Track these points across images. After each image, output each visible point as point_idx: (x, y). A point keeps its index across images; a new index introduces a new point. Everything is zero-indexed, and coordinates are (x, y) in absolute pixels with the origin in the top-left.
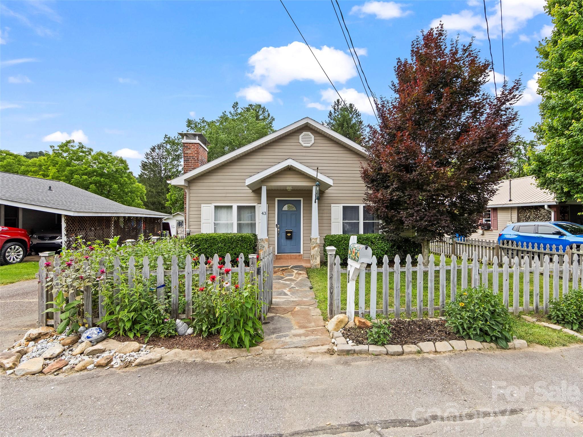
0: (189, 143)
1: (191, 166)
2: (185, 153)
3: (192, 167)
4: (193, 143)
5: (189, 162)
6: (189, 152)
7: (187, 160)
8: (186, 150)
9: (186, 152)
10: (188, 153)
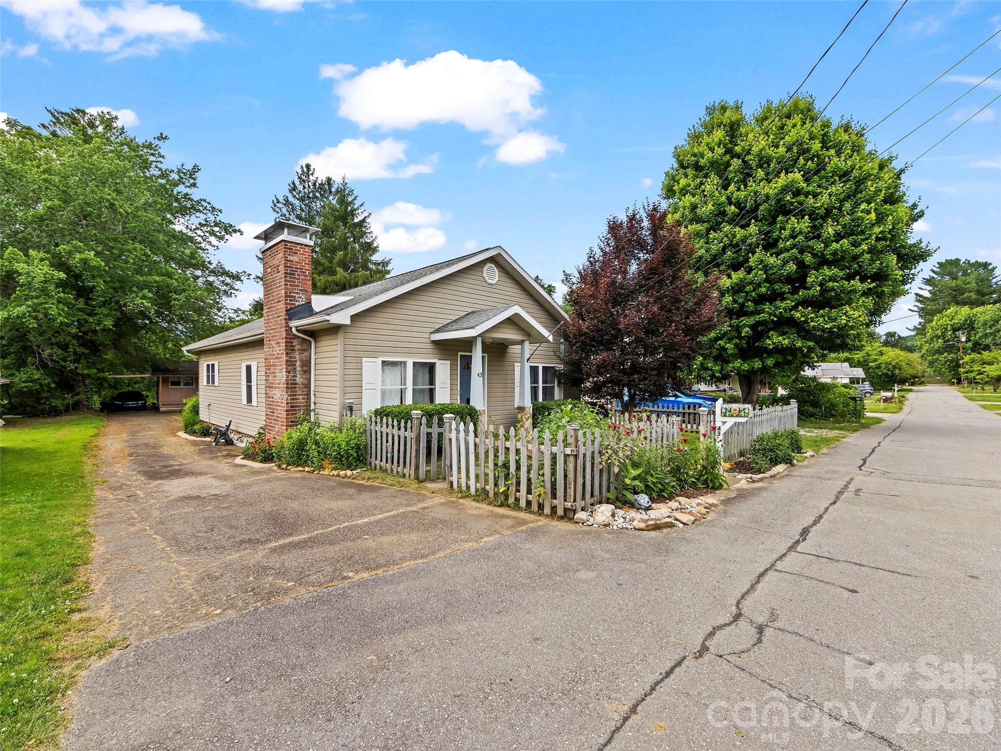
0: (295, 243)
1: (299, 286)
2: (288, 261)
3: (300, 288)
4: (302, 245)
5: (295, 278)
6: (294, 258)
7: (290, 274)
8: (289, 255)
9: (290, 258)
10: (292, 261)
